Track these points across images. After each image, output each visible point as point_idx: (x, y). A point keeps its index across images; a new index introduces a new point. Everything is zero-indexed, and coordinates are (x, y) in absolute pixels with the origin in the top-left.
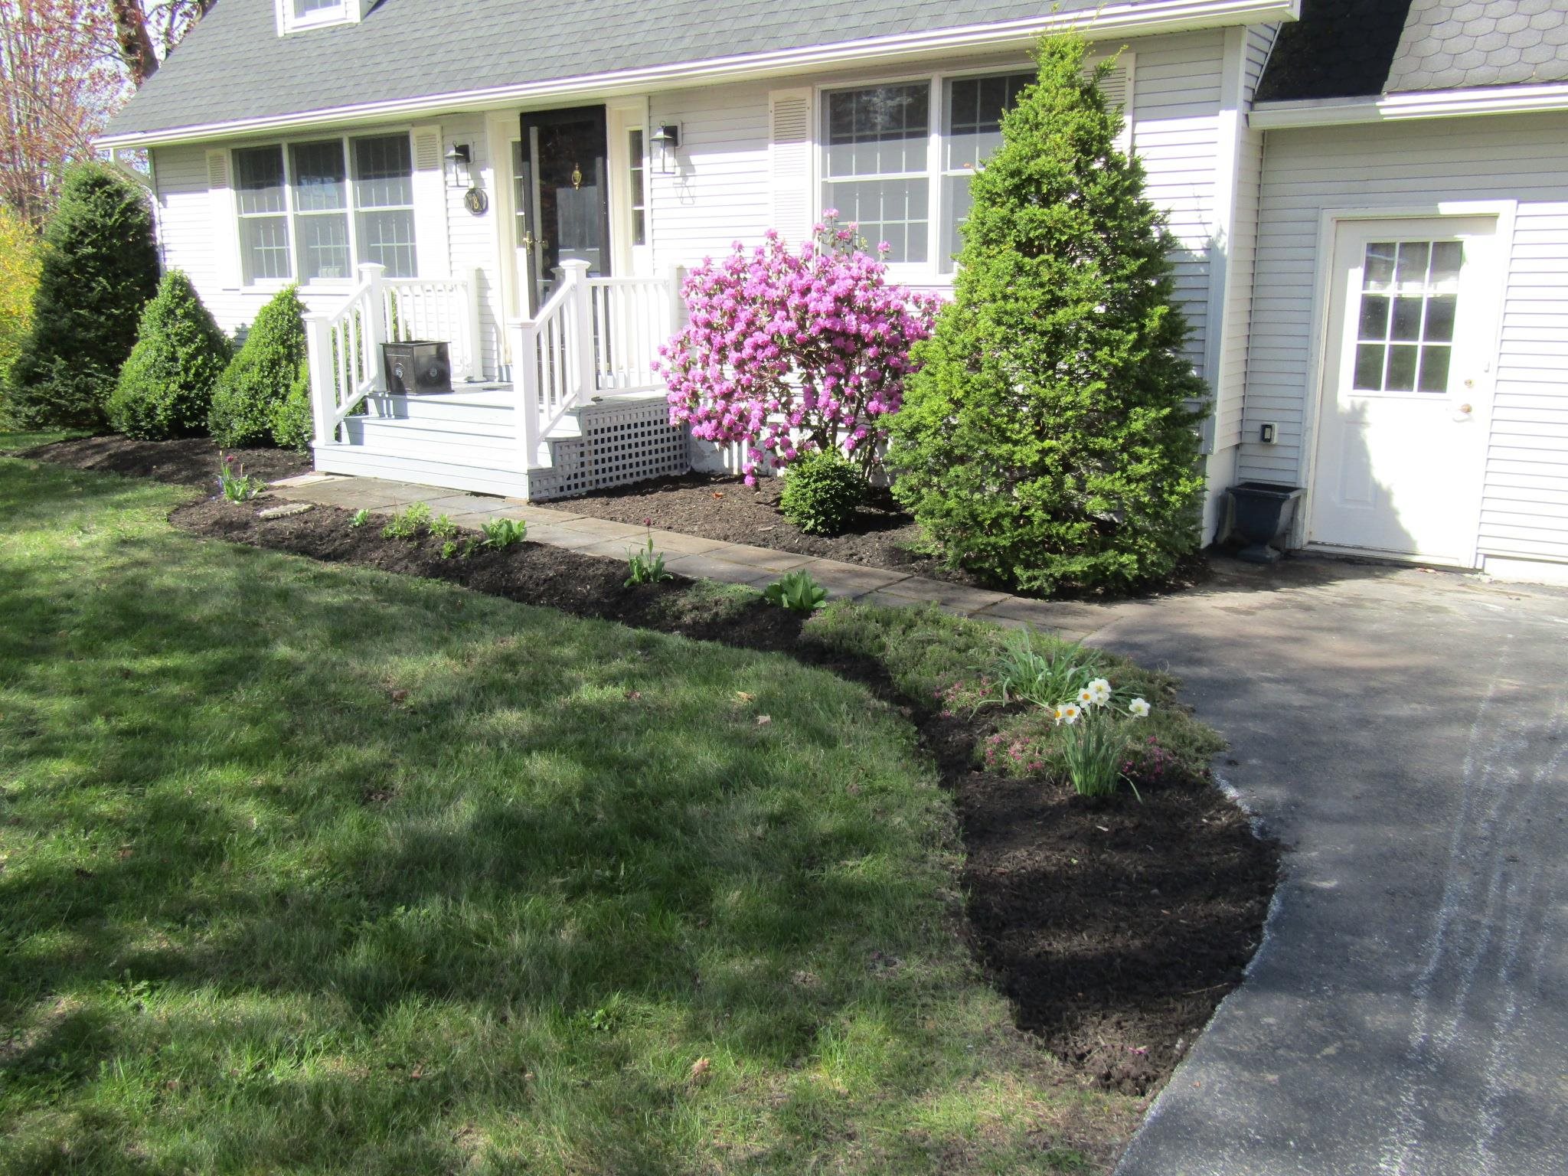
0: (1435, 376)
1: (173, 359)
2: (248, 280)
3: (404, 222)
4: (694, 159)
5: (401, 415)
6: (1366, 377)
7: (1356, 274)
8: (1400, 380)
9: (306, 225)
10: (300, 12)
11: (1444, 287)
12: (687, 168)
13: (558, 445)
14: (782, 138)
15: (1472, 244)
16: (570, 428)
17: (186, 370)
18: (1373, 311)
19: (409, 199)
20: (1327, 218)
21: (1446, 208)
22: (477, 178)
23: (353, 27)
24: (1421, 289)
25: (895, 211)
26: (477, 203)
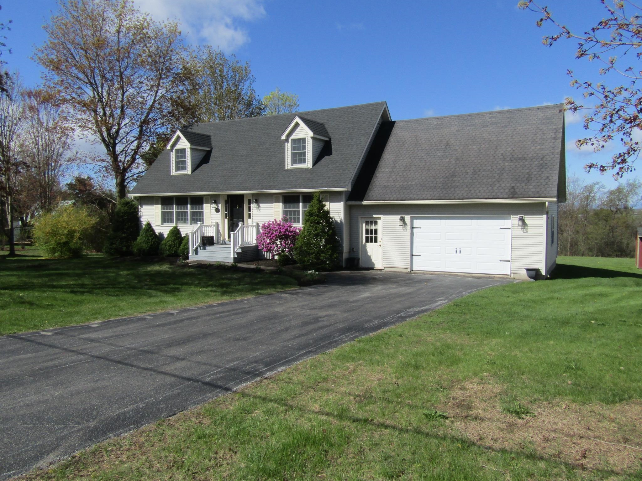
0: (376, 241)
1: (149, 240)
2: (162, 224)
3: (201, 214)
4: (260, 205)
5: (205, 249)
6: (367, 241)
7: (364, 225)
8: (371, 241)
9: (178, 213)
10: (176, 171)
11: (376, 228)
12: (259, 206)
13: (238, 254)
14: (276, 202)
15: (379, 221)
16: (240, 251)
17: (151, 242)
18: (367, 231)
19: (202, 209)
20: (359, 217)
21: (375, 216)
22: (218, 206)
23: (189, 175)
24: (373, 227)
25: (295, 215)
26: (217, 210)
